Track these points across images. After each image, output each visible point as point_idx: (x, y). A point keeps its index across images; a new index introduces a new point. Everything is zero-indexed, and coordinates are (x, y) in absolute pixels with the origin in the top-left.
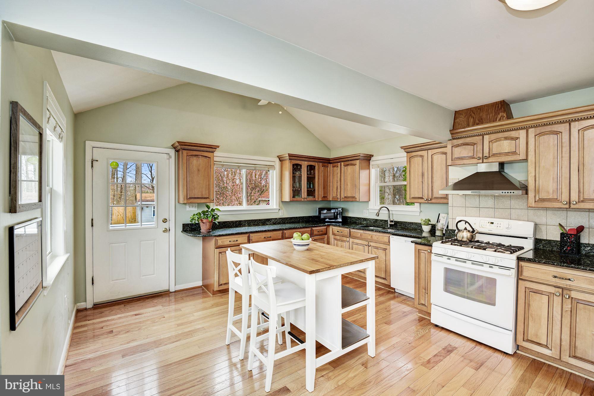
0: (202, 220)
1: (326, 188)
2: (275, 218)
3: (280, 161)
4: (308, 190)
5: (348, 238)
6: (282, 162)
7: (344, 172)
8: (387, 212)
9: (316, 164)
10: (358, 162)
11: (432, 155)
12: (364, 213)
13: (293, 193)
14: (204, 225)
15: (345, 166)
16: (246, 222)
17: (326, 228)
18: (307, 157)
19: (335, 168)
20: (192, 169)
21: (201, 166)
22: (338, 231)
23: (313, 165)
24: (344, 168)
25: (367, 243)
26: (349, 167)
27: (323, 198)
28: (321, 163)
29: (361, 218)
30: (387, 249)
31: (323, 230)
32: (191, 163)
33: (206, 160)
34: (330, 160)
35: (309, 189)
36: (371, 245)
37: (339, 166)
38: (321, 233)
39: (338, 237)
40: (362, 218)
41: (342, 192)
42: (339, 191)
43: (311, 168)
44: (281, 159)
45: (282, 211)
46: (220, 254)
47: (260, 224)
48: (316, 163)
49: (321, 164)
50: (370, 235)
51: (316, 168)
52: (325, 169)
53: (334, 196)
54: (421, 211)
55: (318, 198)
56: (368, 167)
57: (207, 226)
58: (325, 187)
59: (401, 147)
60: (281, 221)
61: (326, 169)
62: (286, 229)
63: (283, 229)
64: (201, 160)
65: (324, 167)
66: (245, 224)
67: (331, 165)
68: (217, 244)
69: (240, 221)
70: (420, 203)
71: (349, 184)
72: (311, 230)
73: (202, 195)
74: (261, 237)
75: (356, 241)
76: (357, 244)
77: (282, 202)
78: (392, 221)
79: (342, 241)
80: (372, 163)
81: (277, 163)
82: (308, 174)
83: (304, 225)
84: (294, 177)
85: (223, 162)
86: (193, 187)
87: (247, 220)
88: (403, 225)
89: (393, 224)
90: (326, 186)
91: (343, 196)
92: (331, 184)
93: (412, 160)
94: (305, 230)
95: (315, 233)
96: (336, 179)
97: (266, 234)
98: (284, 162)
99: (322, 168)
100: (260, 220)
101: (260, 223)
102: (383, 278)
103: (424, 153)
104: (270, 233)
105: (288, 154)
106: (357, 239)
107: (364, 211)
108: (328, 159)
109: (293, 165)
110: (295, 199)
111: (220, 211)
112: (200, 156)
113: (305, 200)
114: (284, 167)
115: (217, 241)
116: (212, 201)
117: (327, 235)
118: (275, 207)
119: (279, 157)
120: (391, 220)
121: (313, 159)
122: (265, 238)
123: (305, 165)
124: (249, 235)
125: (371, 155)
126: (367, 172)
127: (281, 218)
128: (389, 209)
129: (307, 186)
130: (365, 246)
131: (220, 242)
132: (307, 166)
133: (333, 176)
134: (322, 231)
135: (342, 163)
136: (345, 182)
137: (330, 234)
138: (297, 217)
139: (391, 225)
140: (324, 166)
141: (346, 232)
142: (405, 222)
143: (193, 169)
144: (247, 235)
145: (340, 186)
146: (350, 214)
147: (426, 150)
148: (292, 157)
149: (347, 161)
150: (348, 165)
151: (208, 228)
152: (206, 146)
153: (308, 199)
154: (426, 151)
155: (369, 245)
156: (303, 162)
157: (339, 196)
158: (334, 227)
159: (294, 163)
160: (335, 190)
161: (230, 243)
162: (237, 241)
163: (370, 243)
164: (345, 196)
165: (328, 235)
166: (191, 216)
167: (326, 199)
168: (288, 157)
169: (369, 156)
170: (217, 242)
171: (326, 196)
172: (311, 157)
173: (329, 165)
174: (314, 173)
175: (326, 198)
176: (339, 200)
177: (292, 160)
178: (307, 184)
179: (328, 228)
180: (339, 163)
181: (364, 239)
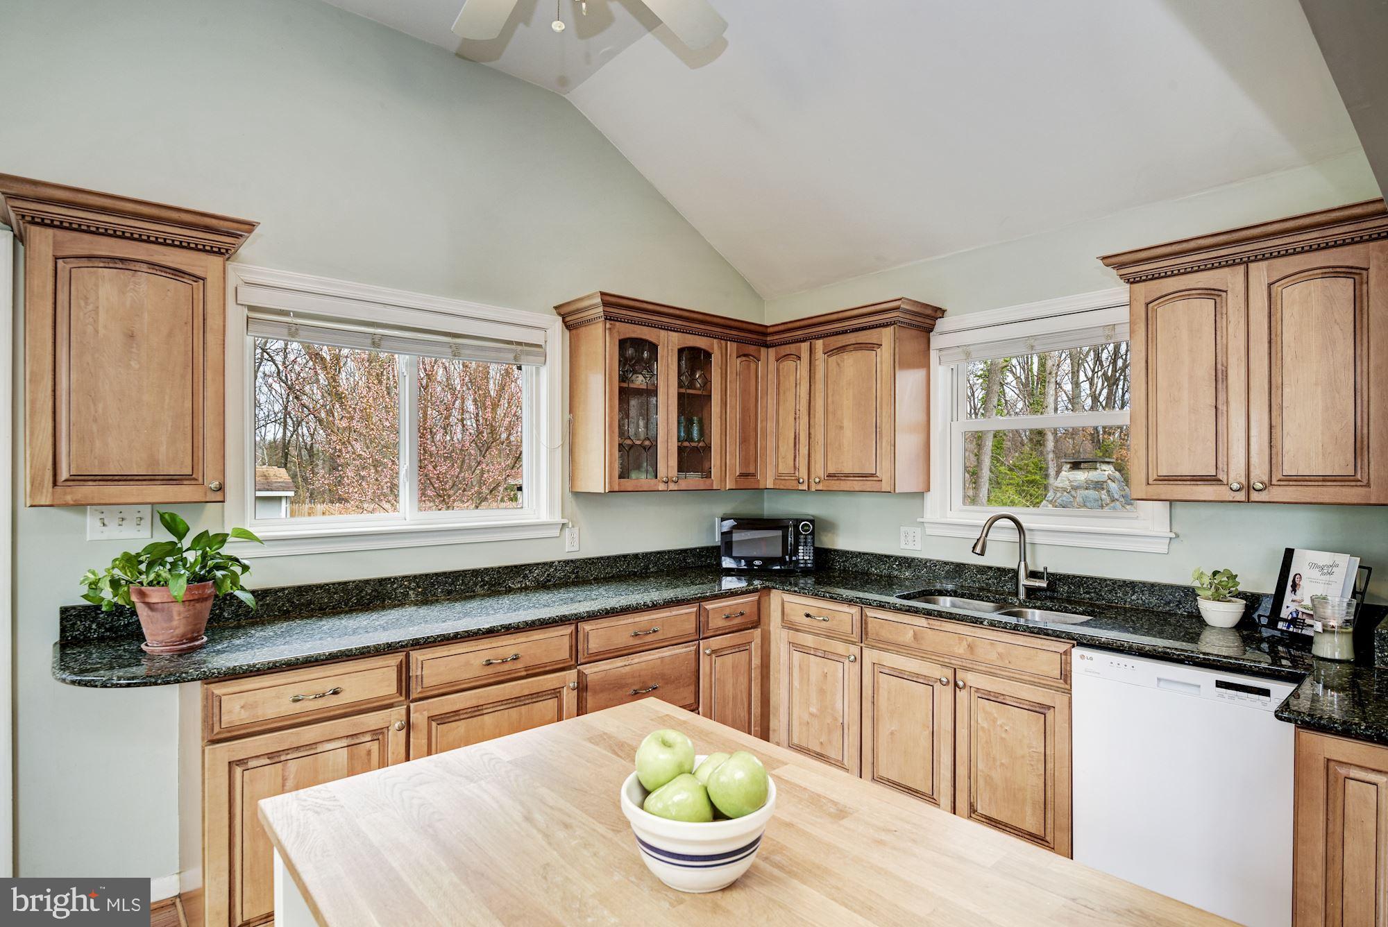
0: (142, 594)
1: (752, 441)
2: (545, 564)
3: (569, 326)
4: (681, 450)
5: (853, 643)
6: (574, 332)
7: (826, 376)
8: (1015, 536)
9: (715, 347)
10: (887, 335)
11: (1270, 285)
12: (903, 538)
13: (621, 457)
14: (157, 615)
15: (829, 352)
16: (413, 585)
17: (759, 602)
18: (678, 312)
19: (789, 364)
20: (90, 329)
21: (146, 315)
22: (808, 616)
23: (703, 347)
24: (827, 363)
25: (949, 673)
26: (845, 356)
27: (742, 479)
28: (735, 345)
29: (888, 557)
30: (1049, 707)
31: (747, 610)
32: (86, 299)
33: (177, 288)
34: (766, 334)
35: (686, 444)
36: (969, 684)
37: (805, 355)
38: (736, 621)
39: (808, 640)
40: (897, 558)
41: (818, 458)
42: (804, 450)
43: (694, 360)
44: (571, 319)
45: (576, 530)
46: (238, 771)
47: (478, 589)
48: (715, 341)
49: (732, 347)
50: (961, 640)
51: (716, 359)
52: (749, 367)
53: (782, 469)
54: (1177, 536)
55: (723, 479)
56: (922, 360)
57: (175, 623)
58: (749, 437)
59: (1104, 258)
60: (573, 572)
61: (753, 366)
62: (592, 616)
63: (576, 619)
64: (147, 287)
65: (744, 358)
66: (406, 595)
67: (772, 351)
68: (216, 719)
69: (382, 582)
70: (1171, 502)
71: (847, 424)
72: (698, 614)
73: (154, 461)
74: (468, 664)
75: (893, 660)
76: (899, 674)
77: (577, 495)
78: (1033, 575)
79: (825, 655)
80: (936, 341)
81: (555, 336)
82: (680, 386)
83: (669, 594)
84: (625, 394)
85: (297, 315)
86: (95, 420)
87: (415, 577)
88: (1088, 593)
89: (1045, 585)
90: (753, 434)
91: (819, 471)
92: (771, 426)
93: (1163, 312)
94: (674, 613)
95: (716, 622)
96: (788, 404)
97: (494, 645)
98: (583, 331)
99: (736, 364)
100: (476, 573)
101: (476, 584)
102: (1031, 834)
103: (1231, 279)
104: (513, 642)
105: (602, 294)
106: (898, 653)
107: (903, 529)
108: (761, 329)
109: (623, 343)
110: (628, 484)
111: (257, 539)
112: (144, 267)
113: (672, 486)
114: (583, 349)
115: (216, 704)
116: (212, 497)
117: (759, 630)
118: (544, 517)
119: (565, 310)
120: (1031, 568)
121: (701, 322)
122: (489, 663)
123: (669, 343)
124: (408, 656)
125: (937, 309)
126: (916, 375)
127: (572, 561)
128: (1024, 525)
129: (679, 432)
130: (937, 686)
131: (237, 707)
132: (681, 351)
133: (778, 394)
134: (742, 614)
135: (819, 344)
136: (830, 417)
137: (772, 624)
138: (636, 556)
139: (1031, 591)
140: (745, 355)
141: (848, 619)
142: (1094, 579)
143: (97, 331)
144: (394, 660)
145: (809, 434)
146: (843, 541)
147: (1234, 264)
148: (616, 308)
149: (837, 334)
150: (842, 349)
151: (179, 631)
152: (175, 215)
153: (683, 485)
154: (1238, 267)
155: (961, 684)
156: (663, 333)
157: (803, 474)
158: (788, 597)
159: (628, 336)
160: (786, 448)
161: (298, 708)
162: (335, 693)
163: (960, 674)
164: (831, 470)
165: (766, 628)
166: (102, 565)
167: (749, 483)
168: (601, 309)
169: (929, 312)
170: (216, 710)
171: (752, 470)
172: (695, 316)
173: (763, 350)
174: (707, 382)
175: (751, 479)
176: (805, 487)
177: (617, 324)
178: (679, 423)
179: (763, 600)
180: (804, 341)
181: (933, 653)
